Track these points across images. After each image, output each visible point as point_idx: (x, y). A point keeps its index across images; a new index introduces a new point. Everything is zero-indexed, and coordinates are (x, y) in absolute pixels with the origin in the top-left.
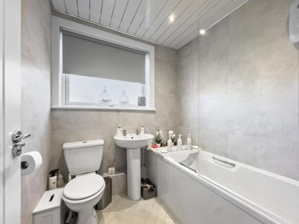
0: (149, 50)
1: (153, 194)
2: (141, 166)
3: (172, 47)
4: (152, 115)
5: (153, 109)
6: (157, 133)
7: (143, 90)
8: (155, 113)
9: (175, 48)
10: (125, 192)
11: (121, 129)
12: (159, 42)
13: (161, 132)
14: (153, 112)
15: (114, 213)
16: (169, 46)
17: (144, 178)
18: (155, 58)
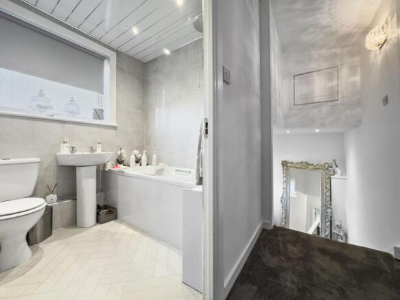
0: (109, 55)
1: (112, 216)
2: (97, 192)
3: (139, 58)
4: (112, 132)
5: (114, 124)
6: (119, 152)
7: (100, 101)
8: (116, 130)
9: (142, 60)
10: (74, 222)
11: (68, 145)
12: (123, 49)
13: (123, 151)
14: (114, 128)
15: (58, 242)
16: (136, 57)
17: (101, 205)
18: (117, 66)
